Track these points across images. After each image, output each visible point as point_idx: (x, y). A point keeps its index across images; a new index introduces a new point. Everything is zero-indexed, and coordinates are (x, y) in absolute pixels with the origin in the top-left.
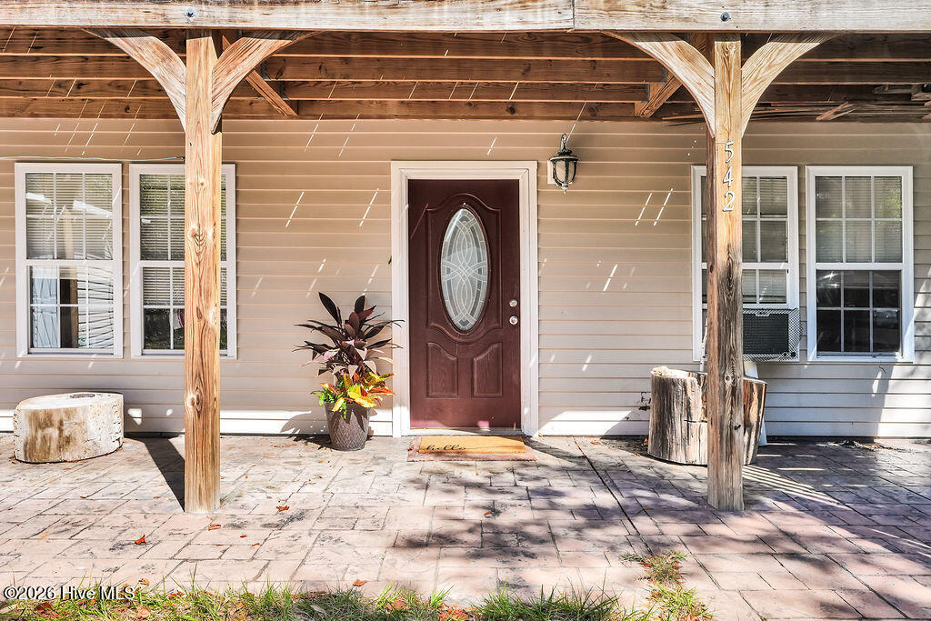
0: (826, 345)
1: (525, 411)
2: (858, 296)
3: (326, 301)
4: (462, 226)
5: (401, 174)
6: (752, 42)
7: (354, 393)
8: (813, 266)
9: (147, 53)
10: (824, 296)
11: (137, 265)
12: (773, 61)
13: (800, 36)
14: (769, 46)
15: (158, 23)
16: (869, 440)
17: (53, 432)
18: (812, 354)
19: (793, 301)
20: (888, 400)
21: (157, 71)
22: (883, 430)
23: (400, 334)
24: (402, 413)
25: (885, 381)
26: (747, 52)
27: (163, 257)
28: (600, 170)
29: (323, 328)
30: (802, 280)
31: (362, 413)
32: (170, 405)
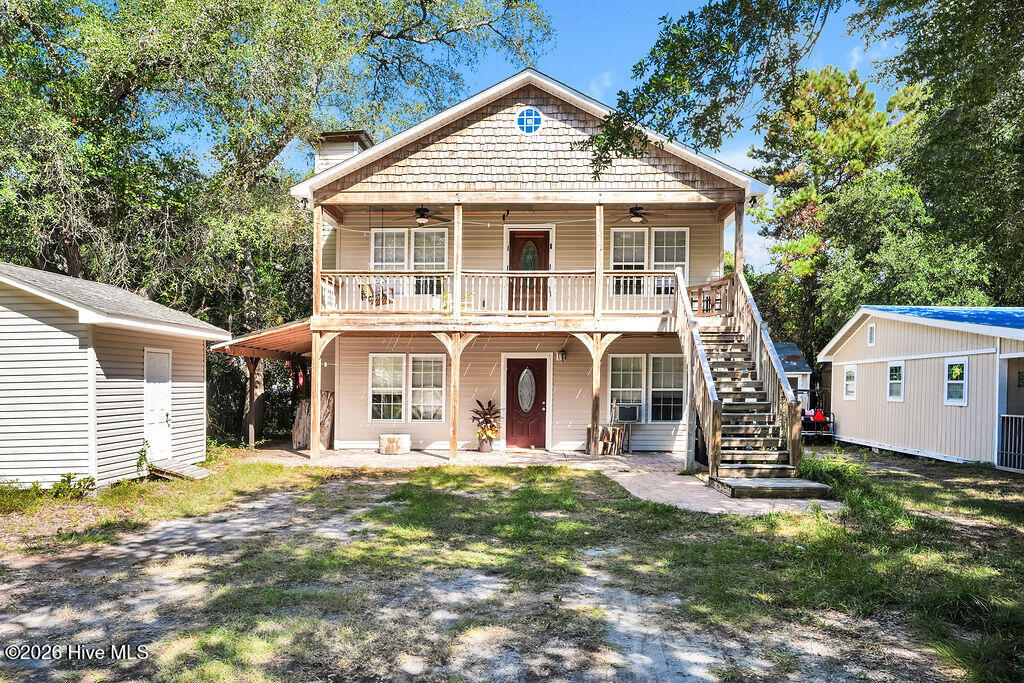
0: (655, 417)
1: (547, 441)
2: (667, 400)
3: (478, 402)
4: (526, 375)
5: (505, 357)
6: (603, 334)
7: (489, 433)
8: (651, 389)
9: (442, 338)
10: (656, 399)
11: (411, 389)
12: (609, 339)
13: (617, 333)
14: (608, 335)
15: (446, 330)
16: (670, 452)
17: (395, 444)
18: (650, 422)
19: (643, 403)
20: (677, 438)
21: (444, 342)
22: (674, 449)
23: (503, 414)
24: (503, 442)
25: (676, 430)
26: (602, 337)
27: (420, 386)
28: (575, 355)
29: (477, 412)
30: (647, 394)
31: (490, 439)
32: (421, 439)
